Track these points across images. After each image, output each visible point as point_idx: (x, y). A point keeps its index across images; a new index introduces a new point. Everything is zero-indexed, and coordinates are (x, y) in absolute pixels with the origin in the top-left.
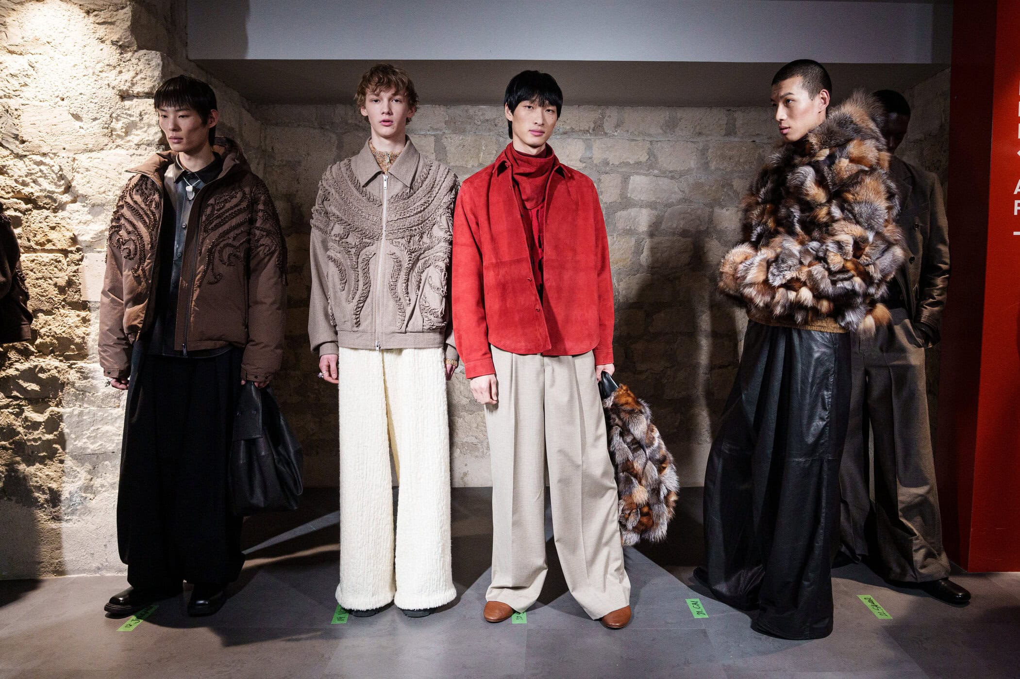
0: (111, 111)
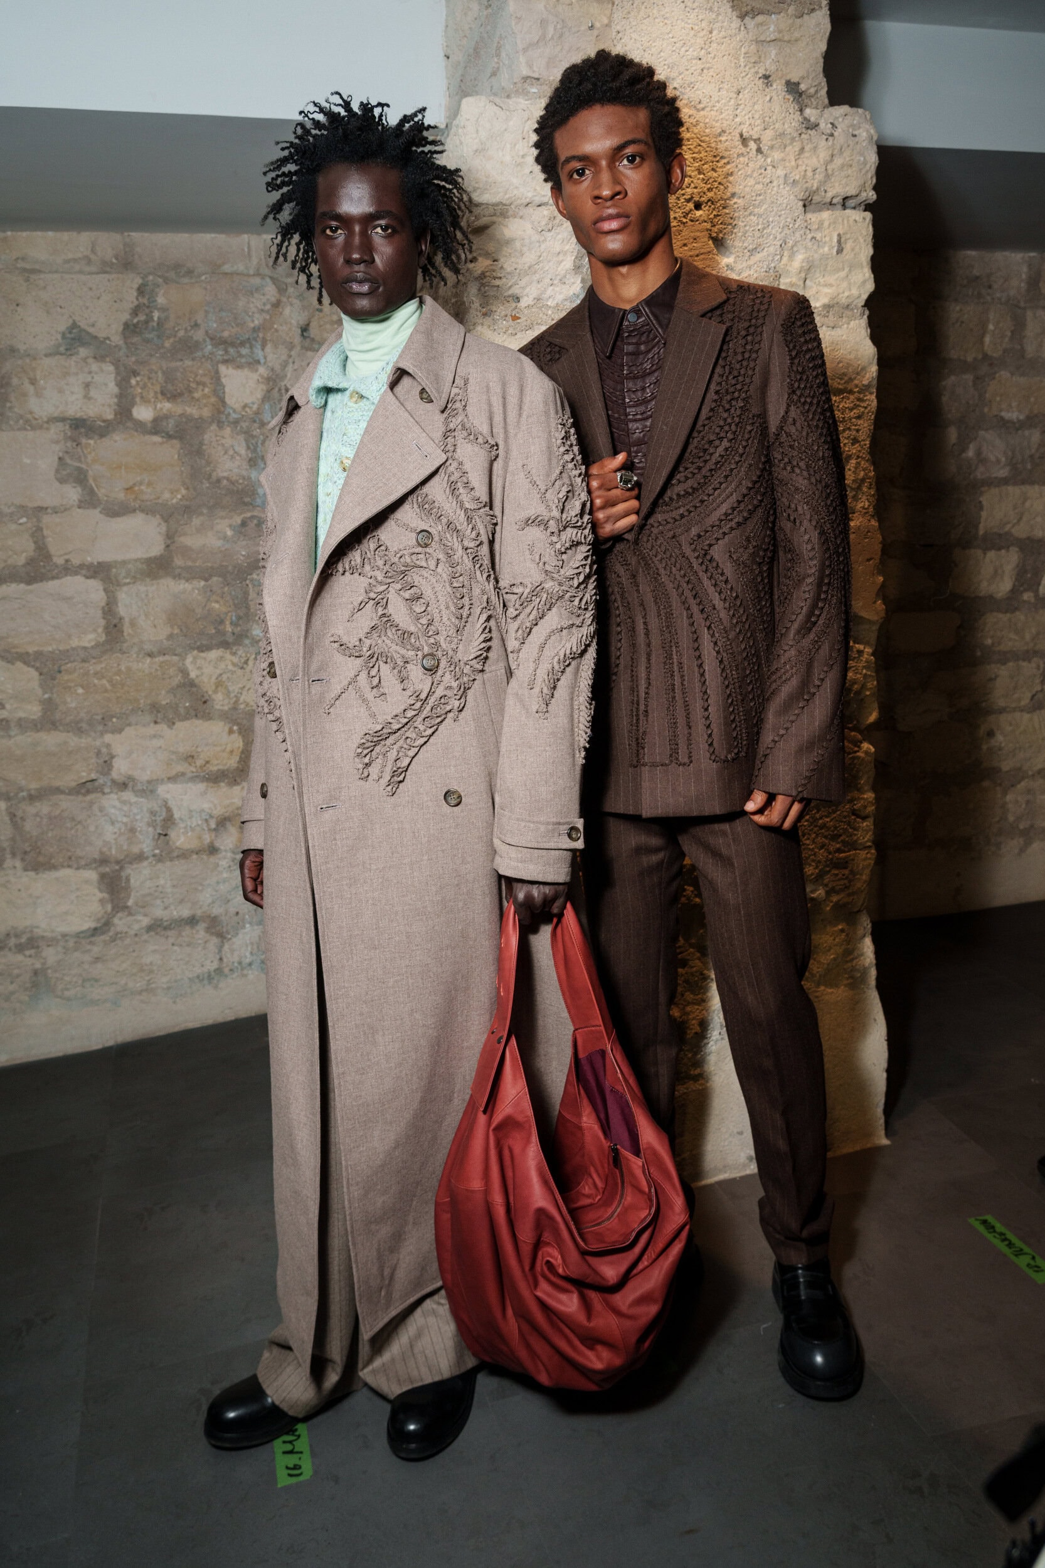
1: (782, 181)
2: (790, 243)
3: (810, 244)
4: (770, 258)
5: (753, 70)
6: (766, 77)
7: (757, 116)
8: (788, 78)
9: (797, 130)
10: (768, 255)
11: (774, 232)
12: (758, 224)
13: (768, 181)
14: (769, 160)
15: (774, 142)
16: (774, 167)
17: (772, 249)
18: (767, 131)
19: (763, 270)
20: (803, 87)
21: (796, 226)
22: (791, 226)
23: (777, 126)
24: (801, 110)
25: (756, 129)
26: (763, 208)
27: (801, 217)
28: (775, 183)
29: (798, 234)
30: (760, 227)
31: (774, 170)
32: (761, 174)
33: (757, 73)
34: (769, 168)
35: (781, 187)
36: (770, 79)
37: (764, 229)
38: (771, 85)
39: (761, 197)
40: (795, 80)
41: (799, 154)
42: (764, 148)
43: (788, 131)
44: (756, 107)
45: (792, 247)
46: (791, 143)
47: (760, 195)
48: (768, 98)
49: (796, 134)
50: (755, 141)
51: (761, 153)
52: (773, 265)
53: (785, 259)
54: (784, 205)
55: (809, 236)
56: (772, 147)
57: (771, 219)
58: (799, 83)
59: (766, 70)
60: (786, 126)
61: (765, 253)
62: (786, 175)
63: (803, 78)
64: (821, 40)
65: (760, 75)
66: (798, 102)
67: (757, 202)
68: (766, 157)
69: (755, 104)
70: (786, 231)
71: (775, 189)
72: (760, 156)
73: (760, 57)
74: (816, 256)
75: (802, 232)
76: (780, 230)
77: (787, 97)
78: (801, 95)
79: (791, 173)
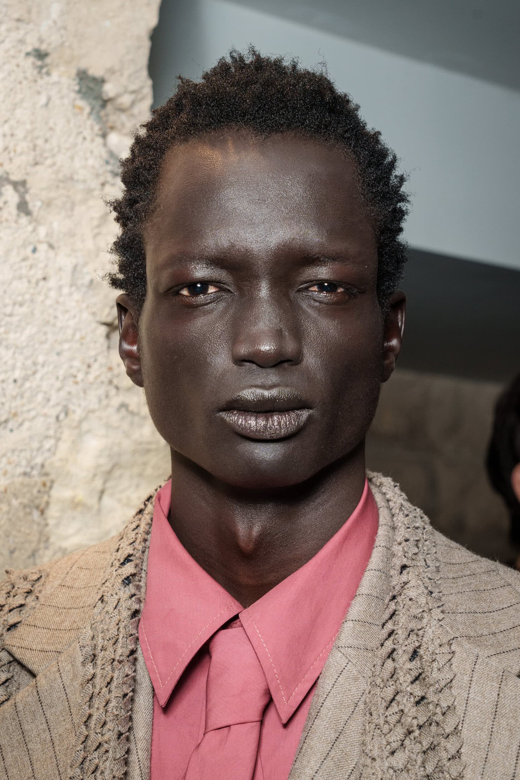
0: (63, 394)
1: (66, 279)
2: (78, 413)
3: (115, 419)
4: (35, 445)
5: (15, 36)
6: (41, 55)
7: (20, 133)
8: (83, 65)
9: (97, 175)
10: (31, 438)
11: (45, 385)
12: (13, 368)
13: (40, 275)
14: (42, 231)
15: (53, 194)
16: (51, 246)
17: (39, 424)
18: (38, 168)
19: (20, 470)
20: (109, 89)
21: (91, 377)
22: (80, 376)
23: (60, 159)
24: (104, 136)
25: (17, 161)
26: (27, 332)
27: (101, 360)
28: (52, 283)
29: (93, 396)
30: (17, 374)
31: (51, 253)
32: (25, 259)
33: (22, 41)
34: (43, 248)
35: (66, 291)
36: (48, 60)
37: (26, 378)
38: (48, 74)
39: (24, 310)
40: (96, 71)
41: (99, 226)
42: (34, 205)
43: (82, 174)
44: (18, 112)
45: (81, 422)
46: (84, 201)
47: (21, 305)
48: (43, 100)
49: (95, 184)
50: (15, 185)
51: (28, 213)
52: (39, 460)
53: (63, 447)
54: (70, 332)
55: (116, 401)
56: (48, 204)
57: (41, 359)
58: (103, 81)
59: (41, 41)
60: (77, 164)
61: (24, 433)
62: (75, 267)
63: (112, 71)
64: (148, 5)
65: (29, 49)
66: (99, 119)
67: (15, 319)
68: (37, 222)
69: (15, 106)
70: (70, 387)
71: (53, 294)
72: (24, 220)
73: (29, 11)
74: (127, 444)
75: (101, 391)
76: (58, 384)
77: (81, 103)
78: (105, 103)
79: (85, 264)
